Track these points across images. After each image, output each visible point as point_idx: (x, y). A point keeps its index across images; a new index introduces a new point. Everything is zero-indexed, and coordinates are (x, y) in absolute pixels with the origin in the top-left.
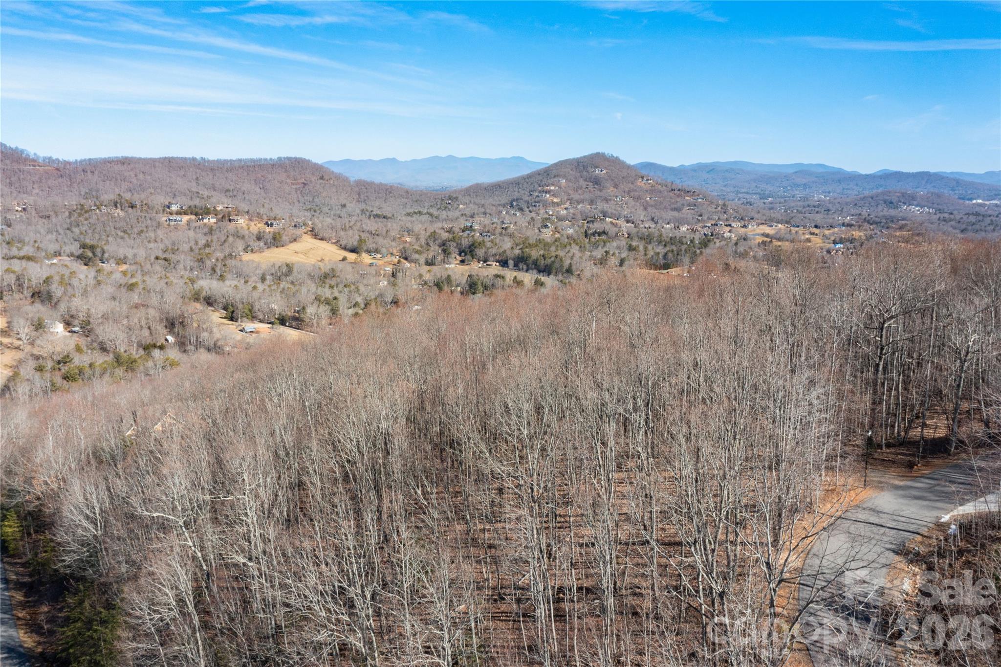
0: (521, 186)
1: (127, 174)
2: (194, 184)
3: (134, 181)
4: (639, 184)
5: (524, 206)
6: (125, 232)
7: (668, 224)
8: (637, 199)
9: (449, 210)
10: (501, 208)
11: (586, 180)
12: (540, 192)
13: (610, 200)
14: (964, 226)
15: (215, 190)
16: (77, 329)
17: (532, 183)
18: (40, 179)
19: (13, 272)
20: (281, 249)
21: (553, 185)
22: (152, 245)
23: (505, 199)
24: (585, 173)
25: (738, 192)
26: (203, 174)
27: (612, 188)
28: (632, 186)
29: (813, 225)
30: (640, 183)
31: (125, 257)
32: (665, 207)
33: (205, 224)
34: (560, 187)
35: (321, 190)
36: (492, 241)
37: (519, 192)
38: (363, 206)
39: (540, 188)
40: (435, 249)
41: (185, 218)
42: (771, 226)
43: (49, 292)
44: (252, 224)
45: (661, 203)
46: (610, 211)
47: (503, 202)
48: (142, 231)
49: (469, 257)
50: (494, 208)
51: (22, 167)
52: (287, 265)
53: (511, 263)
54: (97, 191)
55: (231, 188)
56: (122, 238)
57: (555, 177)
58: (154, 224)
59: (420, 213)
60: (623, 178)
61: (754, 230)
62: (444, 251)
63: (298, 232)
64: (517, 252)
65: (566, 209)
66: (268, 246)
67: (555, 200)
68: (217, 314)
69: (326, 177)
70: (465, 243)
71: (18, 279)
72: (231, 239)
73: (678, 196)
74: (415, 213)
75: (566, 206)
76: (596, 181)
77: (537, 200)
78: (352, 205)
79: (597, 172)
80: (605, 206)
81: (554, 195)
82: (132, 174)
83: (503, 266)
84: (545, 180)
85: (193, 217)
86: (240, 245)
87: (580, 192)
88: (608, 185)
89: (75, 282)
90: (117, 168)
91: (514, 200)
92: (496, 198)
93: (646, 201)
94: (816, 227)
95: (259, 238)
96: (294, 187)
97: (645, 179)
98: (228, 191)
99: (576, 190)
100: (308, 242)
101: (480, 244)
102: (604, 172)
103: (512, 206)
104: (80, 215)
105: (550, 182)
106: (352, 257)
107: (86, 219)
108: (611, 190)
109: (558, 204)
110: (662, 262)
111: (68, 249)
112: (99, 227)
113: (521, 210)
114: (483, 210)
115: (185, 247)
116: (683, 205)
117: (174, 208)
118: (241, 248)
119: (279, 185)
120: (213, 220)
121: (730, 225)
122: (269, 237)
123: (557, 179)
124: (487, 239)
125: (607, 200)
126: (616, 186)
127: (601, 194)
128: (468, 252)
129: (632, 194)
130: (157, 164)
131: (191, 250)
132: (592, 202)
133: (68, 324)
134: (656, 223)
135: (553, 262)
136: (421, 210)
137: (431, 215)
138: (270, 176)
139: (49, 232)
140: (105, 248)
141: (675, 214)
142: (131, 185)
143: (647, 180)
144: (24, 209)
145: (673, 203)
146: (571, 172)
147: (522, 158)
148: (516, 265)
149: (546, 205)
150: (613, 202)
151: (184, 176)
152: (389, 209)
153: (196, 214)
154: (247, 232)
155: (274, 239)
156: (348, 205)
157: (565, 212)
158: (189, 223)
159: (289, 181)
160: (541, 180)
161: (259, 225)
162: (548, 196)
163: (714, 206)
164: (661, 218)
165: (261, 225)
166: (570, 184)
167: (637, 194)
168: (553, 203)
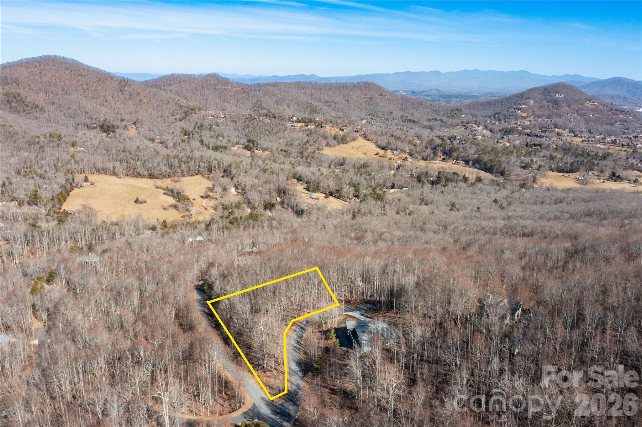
0: (503, 104)
1: (276, 92)
2: (310, 98)
3: (279, 96)
5: (502, 117)
6: (269, 132)
7: (600, 135)
8: (583, 115)
9: (454, 118)
10: (487, 119)
11: (548, 102)
12: (515, 109)
13: (563, 116)
15: (320, 102)
16: (240, 191)
17: (510, 103)
18: (234, 94)
19: (217, 160)
20: (346, 145)
21: (524, 104)
22: (281, 141)
23: (490, 112)
24: (548, 97)
26: (315, 92)
27: (566, 108)
28: (580, 106)
30: (588, 104)
31: (267, 148)
32: (602, 122)
33: (308, 129)
34: (529, 106)
35: (380, 102)
36: (463, 148)
37: (501, 108)
38: (403, 113)
39: (515, 106)
40: (429, 151)
41: (299, 125)
43: (230, 171)
44: (333, 129)
45: (600, 119)
46: (560, 123)
47: (489, 114)
48: (277, 132)
49: (447, 157)
50: (483, 119)
51: (226, 88)
52: (343, 159)
53: (471, 163)
54: (261, 102)
55: (329, 100)
56: (267, 135)
57: (527, 99)
58: (284, 128)
59: (436, 119)
60: (575, 100)
62: (434, 153)
63: (357, 134)
64: (476, 156)
65: (530, 121)
66: (339, 143)
67: (524, 115)
68: (303, 186)
69: (384, 94)
70: (448, 147)
71: (218, 163)
72: (320, 139)
73: (614, 114)
74: (433, 119)
75: (530, 119)
76: (556, 103)
77: (511, 114)
78: (396, 112)
79: (557, 96)
80: (558, 120)
81: (523, 112)
82: (279, 92)
83: (466, 164)
84: (520, 100)
85: (303, 124)
86: (324, 143)
87: (542, 109)
88: (563, 105)
89: (242, 166)
90: (272, 88)
91: (496, 114)
92: (486, 111)
93: (590, 117)
95: (335, 138)
96: (365, 100)
97: (592, 101)
98: (327, 102)
99: (540, 108)
100: (361, 141)
101: (456, 149)
102: (562, 96)
103: (494, 117)
104: (250, 121)
105: (523, 102)
106: (381, 152)
107: (252, 124)
108: (565, 108)
109: (525, 118)
111: (242, 141)
112: (258, 128)
113: (499, 120)
114: (475, 119)
115: (297, 143)
116: (616, 121)
117: (295, 119)
118: (324, 145)
119: (356, 98)
120: (313, 126)
122: (340, 138)
124: (460, 146)
125: (560, 116)
126: (569, 106)
127: (558, 112)
128: (448, 154)
129: (580, 112)
130: (292, 86)
131: (299, 145)
132: (549, 117)
133: (237, 188)
134: (591, 134)
135: (495, 165)
136: (437, 117)
137: (441, 121)
138: (351, 93)
139: (235, 130)
140: (259, 142)
141: (609, 127)
142: (277, 98)
143: (594, 102)
144: (225, 117)
145: (609, 120)
146: (539, 96)
147: (527, 72)
148: (473, 164)
149: (516, 118)
150: (564, 117)
151: (305, 93)
152: (418, 116)
153: (305, 123)
154: (329, 135)
155: (342, 140)
156: (394, 112)
157: (529, 123)
158: (301, 127)
159: (362, 96)
160: (517, 101)
161: (336, 130)
162: (519, 112)
163: (640, 123)
164: (596, 131)
165: (337, 130)
166: (537, 104)
167: (583, 112)
168: (522, 117)
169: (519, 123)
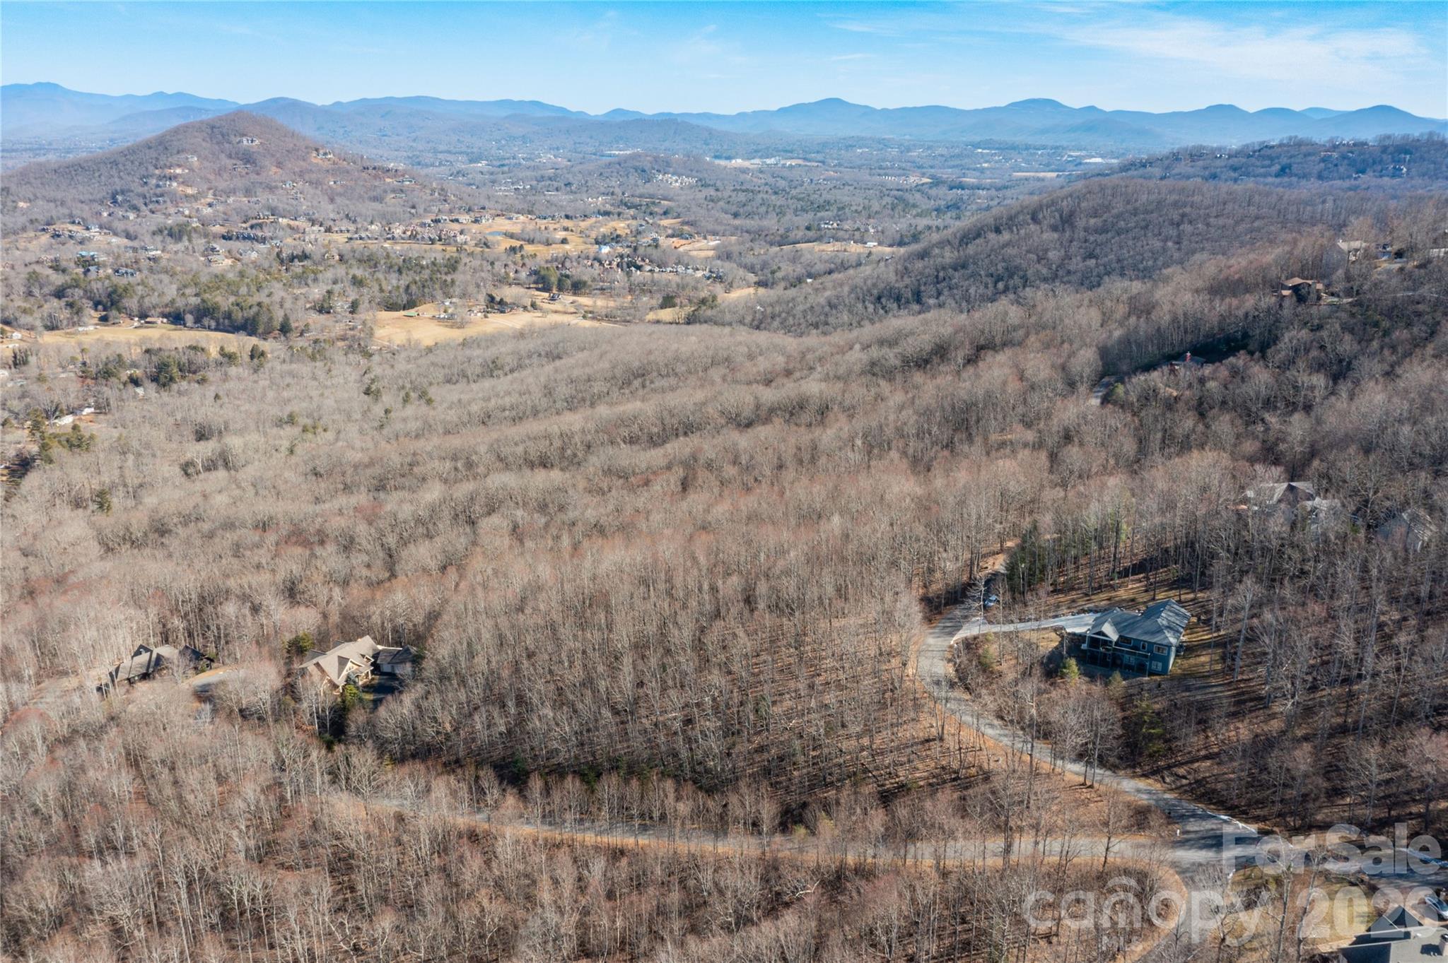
0: (121, 166)
4: (314, 161)
5: (139, 202)
7: (373, 223)
8: (316, 184)
9: (1, 212)
10: (96, 207)
11: (230, 157)
12: (160, 178)
13: (276, 187)
14: (734, 209)
17: (140, 164)
21: (179, 166)
23: (99, 191)
24: (227, 145)
25: (436, 152)
27: (274, 169)
28: (303, 164)
29: (563, 214)
30: (315, 159)
32: (361, 197)
34: (191, 170)
37: (120, 178)
39: (157, 172)
42: (510, 219)
45: (353, 189)
46: (280, 206)
47: (99, 196)
49: (111, 313)
50: (86, 208)
53: (189, 319)
57: (178, 152)
60: (288, 151)
61: (490, 226)
62: (68, 305)
64: (194, 301)
65: (210, 205)
67: (189, 191)
70: (98, 289)
73: (375, 177)
75: (209, 200)
76: (248, 158)
77: (157, 192)
79: (245, 143)
80: (273, 200)
81: (185, 184)
83: (175, 323)
84: (163, 157)
87: (225, 176)
88: (267, 163)
91: (116, 192)
92: (81, 188)
93: (330, 187)
94: (567, 217)
97: (321, 152)
99: (219, 173)
101: (126, 290)
102: (257, 142)
103: (115, 202)
105: (172, 161)
108: (273, 172)
109: (195, 198)
110: (405, 298)
113: (135, 208)
114: (66, 211)
116: (385, 192)
121: (457, 221)
123: (183, 156)
125: (271, 189)
126: (279, 165)
127: (260, 178)
128: (109, 304)
129: (307, 177)
132: (248, 192)
134: (355, 222)
135: (258, 314)
141: (377, 205)
143: (325, 154)
145: (370, 190)
146: (204, 144)
148: (198, 320)
149: (175, 200)
150: (280, 191)
157: (210, 210)
160: (157, 159)
162: (175, 184)
163: (428, 191)
164: (360, 215)
166: (206, 164)
167: (314, 176)
168: (186, 196)
169: (187, 212)
